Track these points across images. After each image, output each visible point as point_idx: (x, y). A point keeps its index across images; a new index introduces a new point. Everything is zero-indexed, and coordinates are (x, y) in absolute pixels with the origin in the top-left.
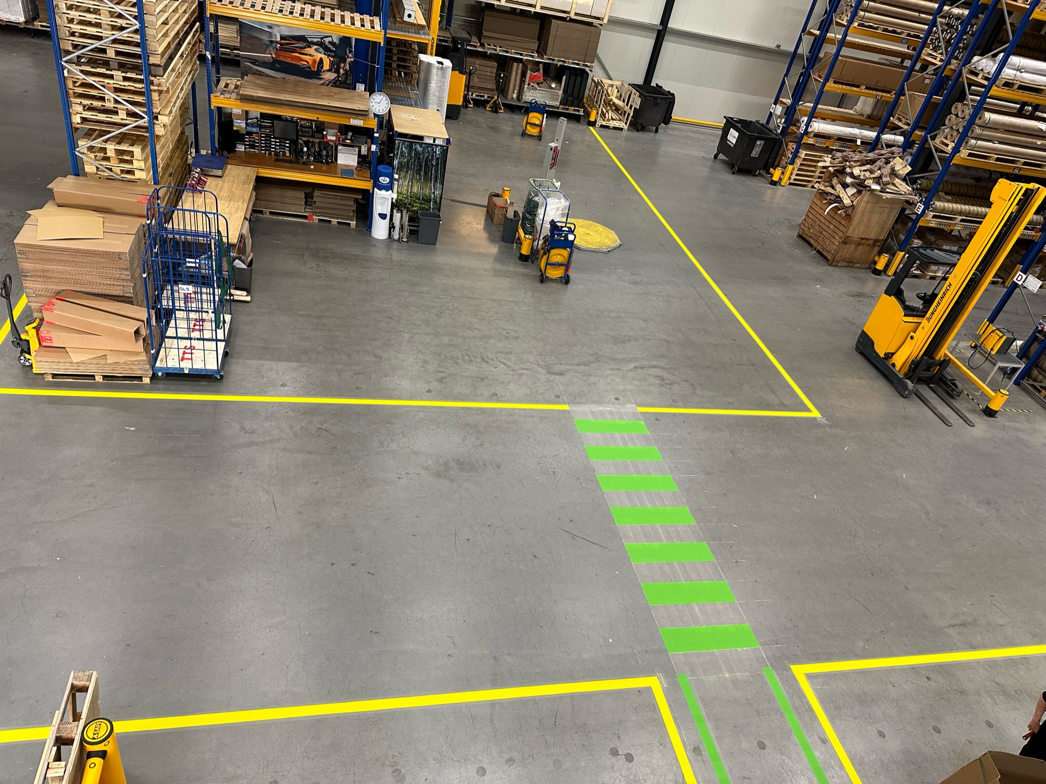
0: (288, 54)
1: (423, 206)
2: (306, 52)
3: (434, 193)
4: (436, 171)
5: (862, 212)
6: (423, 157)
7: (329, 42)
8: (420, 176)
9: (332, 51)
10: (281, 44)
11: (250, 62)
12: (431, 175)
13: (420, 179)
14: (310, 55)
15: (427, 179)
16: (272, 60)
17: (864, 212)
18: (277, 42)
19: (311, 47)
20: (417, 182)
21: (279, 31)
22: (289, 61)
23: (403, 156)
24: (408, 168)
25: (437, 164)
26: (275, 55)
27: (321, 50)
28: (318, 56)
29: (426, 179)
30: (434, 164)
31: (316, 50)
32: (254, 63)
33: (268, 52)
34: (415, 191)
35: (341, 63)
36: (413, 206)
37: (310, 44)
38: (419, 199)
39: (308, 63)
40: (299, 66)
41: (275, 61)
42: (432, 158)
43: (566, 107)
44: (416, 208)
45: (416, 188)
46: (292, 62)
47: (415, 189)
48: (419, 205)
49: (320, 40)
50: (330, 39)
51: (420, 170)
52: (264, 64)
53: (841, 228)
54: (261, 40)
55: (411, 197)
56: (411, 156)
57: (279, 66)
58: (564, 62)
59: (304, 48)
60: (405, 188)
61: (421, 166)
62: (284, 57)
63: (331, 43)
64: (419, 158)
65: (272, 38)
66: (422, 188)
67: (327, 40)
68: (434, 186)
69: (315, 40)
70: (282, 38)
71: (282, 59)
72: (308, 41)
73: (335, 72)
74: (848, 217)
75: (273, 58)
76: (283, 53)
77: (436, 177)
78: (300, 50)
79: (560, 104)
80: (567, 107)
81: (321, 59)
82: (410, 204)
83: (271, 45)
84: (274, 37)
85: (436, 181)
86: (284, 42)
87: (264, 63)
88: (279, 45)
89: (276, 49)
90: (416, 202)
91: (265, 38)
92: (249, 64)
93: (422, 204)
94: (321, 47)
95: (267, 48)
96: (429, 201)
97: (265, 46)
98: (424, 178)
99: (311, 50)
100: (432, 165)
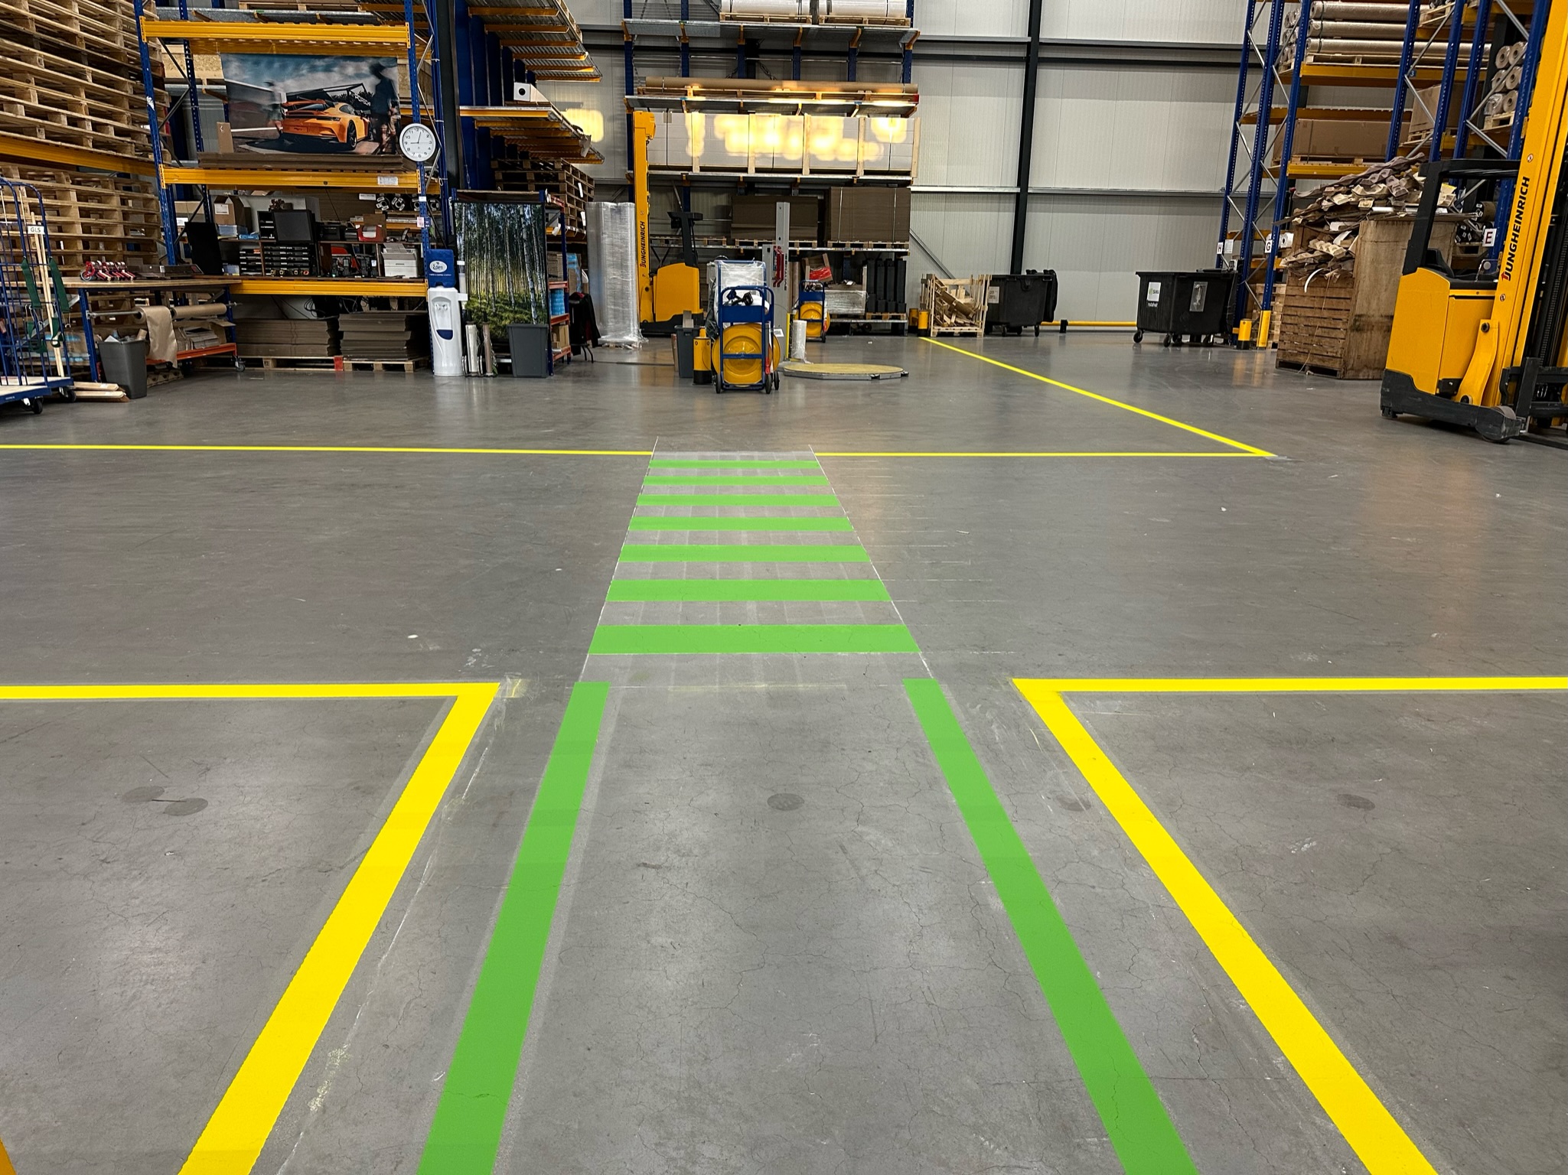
0: (300, 122)
1: (518, 316)
2: (327, 115)
3: (533, 289)
4: (531, 249)
5: (1372, 262)
6: (504, 227)
7: (360, 94)
8: (504, 260)
9: (365, 108)
10: (290, 108)
11: (247, 143)
12: (523, 258)
13: (506, 267)
14: (334, 119)
15: (517, 266)
16: (278, 134)
17: (1375, 261)
18: (283, 106)
19: (333, 106)
20: (502, 273)
21: (284, 89)
22: (304, 132)
23: (470, 229)
24: (482, 249)
25: (530, 236)
26: (282, 126)
27: (350, 108)
28: (347, 118)
29: (515, 266)
30: (525, 237)
31: (342, 109)
32: (251, 144)
33: (270, 123)
34: (501, 290)
35: (383, 124)
36: (501, 319)
37: (332, 101)
38: (510, 304)
39: (333, 132)
40: (319, 138)
41: (283, 135)
42: (520, 226)
43: (877, 314)
44: (507, 322)
45: (500, 284)
46: (309, 134)
47: (500, 287)
48: (511, 315)
49: (346, 92)
50: (360, 89)
51: (502, 251)
52: (267, 143)
53: (1343, 305)
54: (259, 105)
55: (497, 302)
56: (484, 228)
57: (290, 143)
58: (861, 246)
59: (324, 109)
60: (483, 286)
61: (502, 243)
62: (297, 127)
63: (364, 95)
64: (498, 230)
65: (275, 100)
66: (511, 283)
67: (357, 91)
68: (531, 277)
69: (339, 94)
70: (290, 98)
71: (292, 131)
72: (328, 97)
73: (374, 141)
74: (1348, 279)
75: (280, 131)
76: (294, 122)
77: (532, 261)
78: (318, 113)
79: (867, 310)
80: (880, 314)
81: (352, 122)
82: (495, 315)
83: (274, 112)
84: (277, 98)
85: (533, 268)
86: (292, 103)
87: (267, 140)
88: (286, 110)
89: (283, 116)
90: (506, 310)
91: (265, 102)
92: (246, 146)
93: (516, 312)
94: (349, 103)
95: (269, 117)
96: (526, 306)
97: (267, 115)
98: (512, 264)
99: (335, 111)
100: (522, 238)
